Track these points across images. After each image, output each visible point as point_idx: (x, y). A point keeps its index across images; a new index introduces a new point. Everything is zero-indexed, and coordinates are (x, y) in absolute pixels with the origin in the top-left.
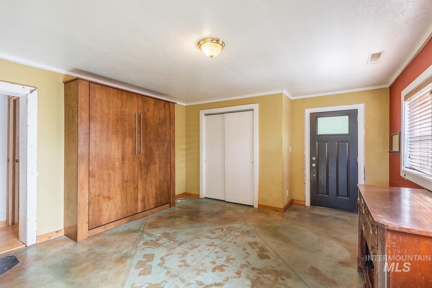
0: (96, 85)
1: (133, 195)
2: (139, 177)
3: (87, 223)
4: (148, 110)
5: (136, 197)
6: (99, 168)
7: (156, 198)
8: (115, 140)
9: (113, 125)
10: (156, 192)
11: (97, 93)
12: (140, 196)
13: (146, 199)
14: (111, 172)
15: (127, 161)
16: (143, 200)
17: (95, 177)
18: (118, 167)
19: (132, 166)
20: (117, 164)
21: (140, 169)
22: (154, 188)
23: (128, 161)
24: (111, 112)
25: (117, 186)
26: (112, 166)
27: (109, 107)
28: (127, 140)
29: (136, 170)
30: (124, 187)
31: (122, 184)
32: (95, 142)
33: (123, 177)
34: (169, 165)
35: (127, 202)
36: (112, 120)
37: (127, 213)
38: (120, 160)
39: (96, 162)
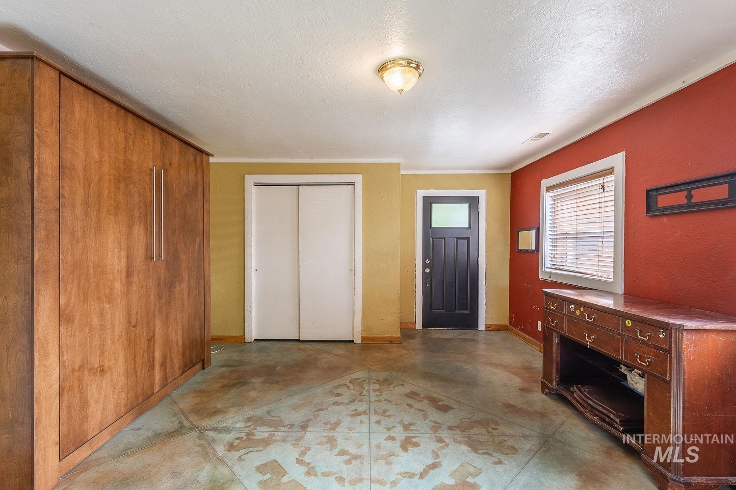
0: (74, 85)
1: (146, 355)
2: (157, 314)
3: (57, 444)
4: (170, 164)
5: (151, 358)
6: (82, 299)
7: (184, 354)
8: (113, 226)
9: (109, 192)
10: (183, 342)
11: (77, 104)
12: (158, 355)
13: (168, 360)
14: (107, 306)
15: (136, 279)
16: (163, 365)
17: (73, 322)
18: (119, 294)
19: (145, 290)
20: (118, 286)
21: (158, 294)
22: (180, 333)
23: (138, 277)
24: (106, 158)
25: (117, 338)
26: (108, 292)
27: (101, 145)
28: (136, 227)
29: (152, 298)
30: (130, 340)
31: (127, 333)
32: (73, 233)
33: (129, 315)
34: (202, 282)
35: (136, 372)
36: (107, 178)
37: (137, 397)
38: (124, 275)
39: (75, 285)
